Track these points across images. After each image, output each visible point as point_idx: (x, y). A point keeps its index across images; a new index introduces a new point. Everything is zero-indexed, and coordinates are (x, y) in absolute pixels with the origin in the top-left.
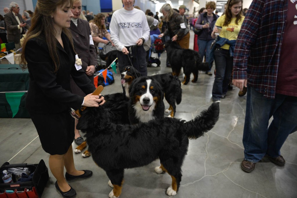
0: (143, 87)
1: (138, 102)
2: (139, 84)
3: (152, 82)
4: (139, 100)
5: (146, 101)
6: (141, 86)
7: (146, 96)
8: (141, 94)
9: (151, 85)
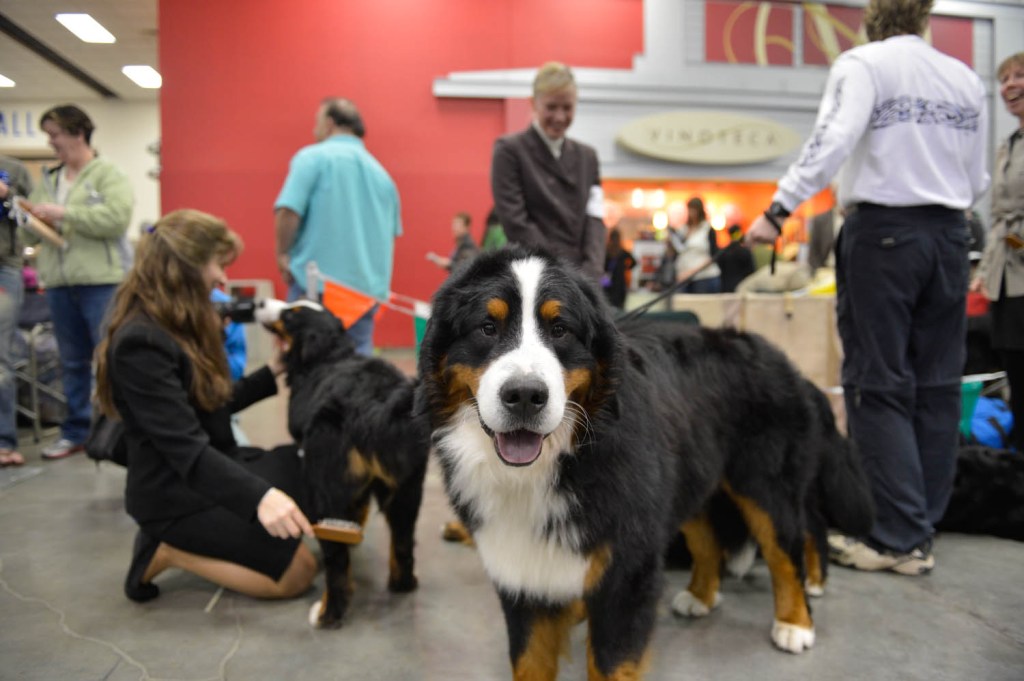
0: (497, 306)
1: (466, 410)
2: (466, 291)
3: (545, 273)
4: (468, 395)
5: (524, 400)
6: (476, 304)
7: (518, 368)
8: (482, 357)
9: (543, 295)
